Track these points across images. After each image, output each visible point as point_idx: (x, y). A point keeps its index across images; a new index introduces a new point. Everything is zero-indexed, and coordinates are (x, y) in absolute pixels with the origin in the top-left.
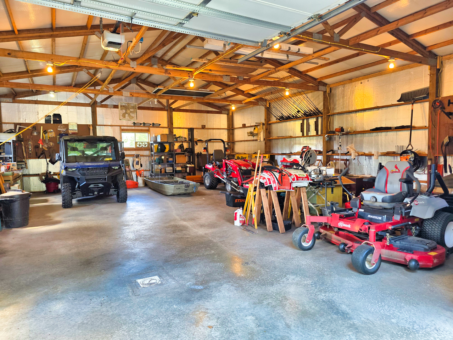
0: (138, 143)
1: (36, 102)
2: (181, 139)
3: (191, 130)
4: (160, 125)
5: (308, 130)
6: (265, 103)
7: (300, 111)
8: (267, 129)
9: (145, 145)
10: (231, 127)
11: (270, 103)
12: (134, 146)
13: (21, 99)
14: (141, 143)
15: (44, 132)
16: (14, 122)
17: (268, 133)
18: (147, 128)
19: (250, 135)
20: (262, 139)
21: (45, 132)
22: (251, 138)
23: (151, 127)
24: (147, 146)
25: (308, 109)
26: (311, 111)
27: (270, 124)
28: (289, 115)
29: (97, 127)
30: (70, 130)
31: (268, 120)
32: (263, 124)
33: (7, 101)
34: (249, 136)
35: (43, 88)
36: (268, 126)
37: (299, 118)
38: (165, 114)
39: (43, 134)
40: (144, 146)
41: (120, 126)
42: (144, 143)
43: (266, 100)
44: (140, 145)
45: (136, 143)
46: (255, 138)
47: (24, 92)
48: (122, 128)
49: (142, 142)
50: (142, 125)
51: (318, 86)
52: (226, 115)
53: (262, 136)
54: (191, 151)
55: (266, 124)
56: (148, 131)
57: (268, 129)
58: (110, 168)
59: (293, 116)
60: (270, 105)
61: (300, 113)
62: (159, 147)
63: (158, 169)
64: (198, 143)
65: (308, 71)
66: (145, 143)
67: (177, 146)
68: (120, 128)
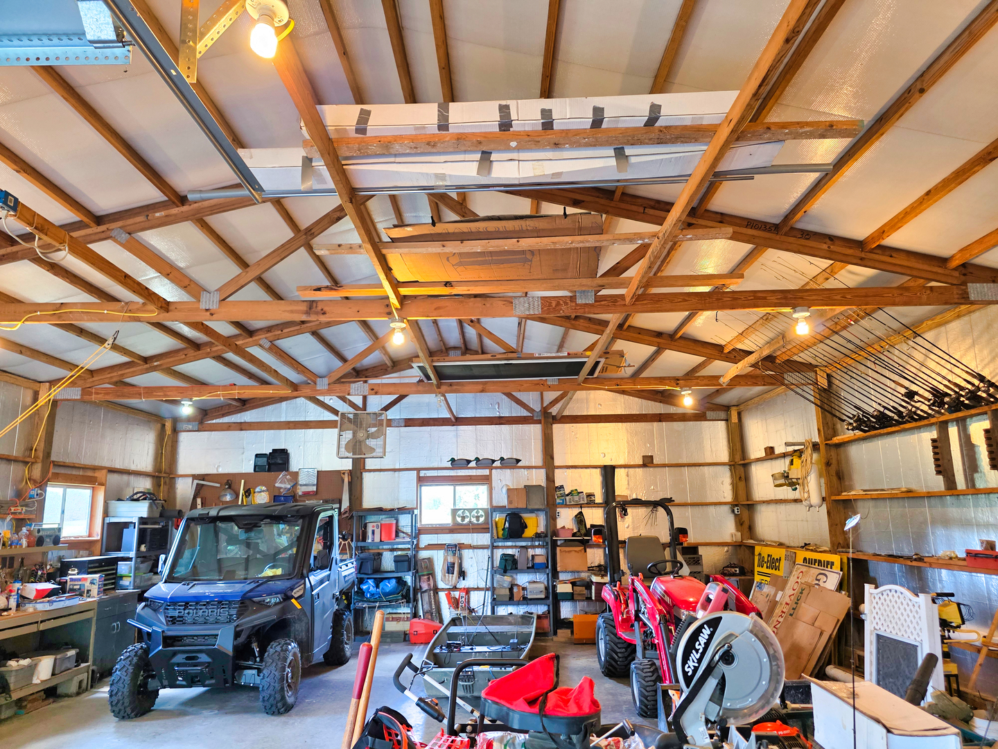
0: (460, 512)
1: (242, 427)
2: (576, 498)
3: (608, 473)
4: (518, 461)
5: (972, 466)
6: (812, 374)
7: (916, 393)
8: (828, 464)
9: (478, 518)
10: (738, 458)
11: (829, 376)
12: (447, 520)
13: (214, 421)
14: (467, 513)
15: (245, 492)
16: (194, 473)
17: (835, 479)
18: (486, 472)
19: (782, 481)
20: (815, 498)
21: (248, 493)
22: (786, 493)
23: (497, 468)
24: (482, 520)
25: (946, 383)
26: (962, 388)
27: (839, 446)
28: (882, 409)
29: (365, 475)
30: (301, 485)
31: (830, 432)
32: (815, 447)
33: (188, 429)
34: (780, 485)
35: (169, 393)
36: (833, 452)
37: (921, 418)
38: (535, 431)
39: (242, 498)
40: (474, 520)
41: (419, 470)
42: (474, 513)
43: (811, 367)
44: (463, 518)
45: (454, 512)
46: (796, 495)
47: (222, 407)
48: (422, 474)
49: (471, 510)
50: (473, 464)
51: (964, 284)
52: (724, 422)
53: (814, 487)
54: (607, 533)
55: (822, 448)
56: (486, 480)
57: (834, 462)
58: (248, 602)
59: (900, 414)
60: (830, 383)
61: (916, 398)
62: (507, 525)
63: (504, 587)
64: (629, 510)
65: (882, 232)
66: (477, 512)
67: (566, 518)
68: (418, 474)
